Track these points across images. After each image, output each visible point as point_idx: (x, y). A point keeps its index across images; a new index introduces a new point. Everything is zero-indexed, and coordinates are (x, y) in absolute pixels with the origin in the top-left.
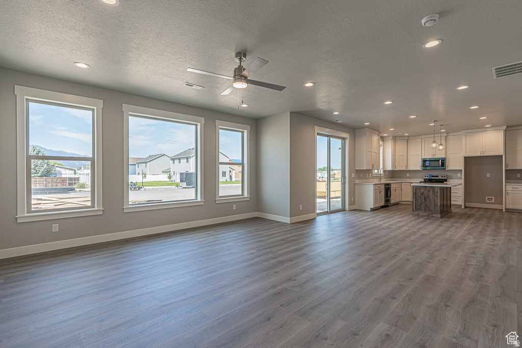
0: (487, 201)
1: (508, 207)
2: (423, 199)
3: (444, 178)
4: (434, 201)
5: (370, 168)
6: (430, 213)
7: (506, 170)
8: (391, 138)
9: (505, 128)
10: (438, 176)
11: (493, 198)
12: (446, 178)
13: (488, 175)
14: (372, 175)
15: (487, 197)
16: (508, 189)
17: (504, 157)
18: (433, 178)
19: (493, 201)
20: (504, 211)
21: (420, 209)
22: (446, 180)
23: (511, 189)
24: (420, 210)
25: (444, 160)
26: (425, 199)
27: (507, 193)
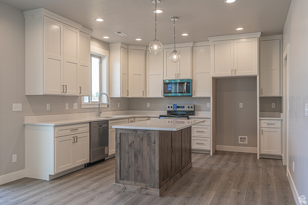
0: (240, 142)
1: (262, 152)
2: (133, 155)
3: (190, 109)
4: (150, 160)
5: (75, 93)
6: (143, 185)
7: (260, 97)
8: (120, 45)
9: (259, 34)
10: (184, 107)
11: (246, 137)
12: (193, 109)
13: (241, 105)
14: (80, 105)
15: (240, 137)
16: (263, 125)
17: (258, 78)
18: (178, 109)
19: (246, 142)
20: (258, 158)
21: (128, 178)
22: (192, 113)
23: (266, 125)
24: (128, 180)
25: (189, 83)
26: (136, 156)
27: (262, 132)
